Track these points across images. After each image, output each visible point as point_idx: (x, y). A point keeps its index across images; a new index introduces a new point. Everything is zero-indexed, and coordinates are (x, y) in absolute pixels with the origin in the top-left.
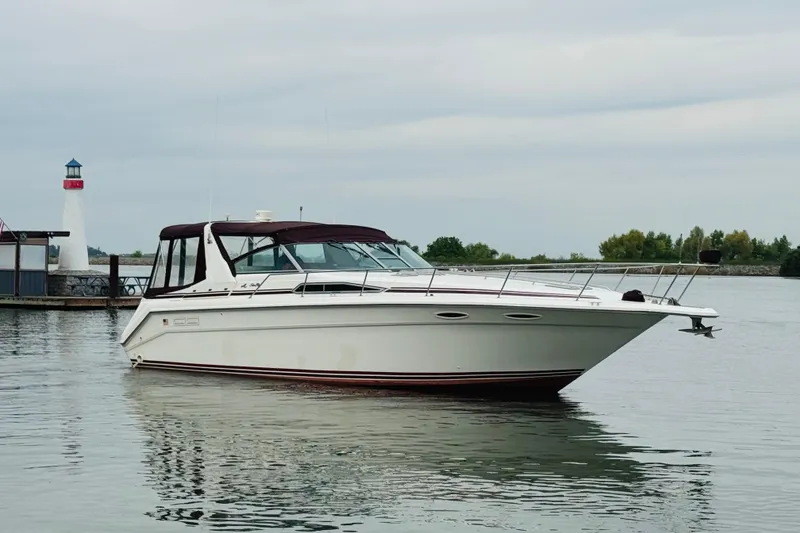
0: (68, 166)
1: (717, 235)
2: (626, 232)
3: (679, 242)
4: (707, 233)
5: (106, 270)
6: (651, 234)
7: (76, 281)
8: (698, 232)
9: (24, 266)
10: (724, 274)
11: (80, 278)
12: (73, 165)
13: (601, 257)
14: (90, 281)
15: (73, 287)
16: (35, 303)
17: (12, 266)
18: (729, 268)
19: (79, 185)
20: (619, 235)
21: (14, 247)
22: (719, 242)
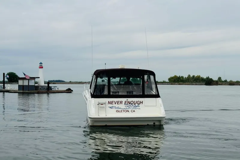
0: (40, 64)
1: (194, 76)
2: (174, 76)
3: (185, 78)
4: (191, 76)
5: (47, 85)
6: (180, 76)
7: (41, 87)
8: (189, 75)
9: (30, 84)
10: (193, 84)
11: (42, 87)
12: (41, 63)
13: (169, 81)
14: (44, 87)
15: (40, 89)
16: (32, 92)
17: (28, 85)
18: (194, 83)
19: (42, 67)
20: (172, 77)
21: (28, 81)
22: (194, 78)
